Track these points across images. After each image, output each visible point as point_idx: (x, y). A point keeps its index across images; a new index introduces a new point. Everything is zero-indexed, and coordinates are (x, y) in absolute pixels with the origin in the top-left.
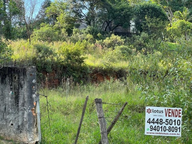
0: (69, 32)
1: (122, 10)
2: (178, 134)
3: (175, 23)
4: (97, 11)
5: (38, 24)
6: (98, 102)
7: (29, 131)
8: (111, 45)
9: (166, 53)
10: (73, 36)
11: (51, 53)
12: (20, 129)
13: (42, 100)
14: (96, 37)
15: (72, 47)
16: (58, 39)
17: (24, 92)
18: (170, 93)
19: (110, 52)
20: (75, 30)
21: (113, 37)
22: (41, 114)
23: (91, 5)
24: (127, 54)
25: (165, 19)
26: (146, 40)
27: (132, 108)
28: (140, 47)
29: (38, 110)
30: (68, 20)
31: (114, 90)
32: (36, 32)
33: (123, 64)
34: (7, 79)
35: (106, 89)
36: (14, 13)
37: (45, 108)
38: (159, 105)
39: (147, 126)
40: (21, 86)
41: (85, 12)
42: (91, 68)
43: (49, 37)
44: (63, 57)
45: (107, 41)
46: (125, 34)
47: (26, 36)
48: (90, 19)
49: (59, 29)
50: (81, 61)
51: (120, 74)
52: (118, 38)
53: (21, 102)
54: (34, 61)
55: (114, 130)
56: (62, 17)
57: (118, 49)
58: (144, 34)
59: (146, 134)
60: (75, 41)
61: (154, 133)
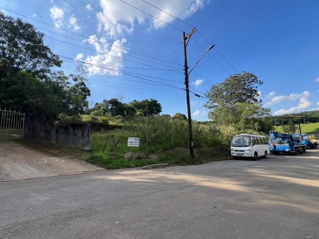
0: (104, 113)
1: (122, 108)
2: (138, 146)
3: (138, 113)
4: (114, 107)
5: (93, 110)
6: (113, 136)
7: (87, 146)
8: (118, 118)
9: (135, 121)
10: (106, 115)
11: (97, 120)
12: (83, 145)
13: (93, 135)
14: (113, 116)
15: (105, 118)
16: (100, 115)
17: (86, 132)
18: (136, 134)
19: (118, 120)
20: (106, 113)
21: (119, 116)
22: (92, 140)
23: (112, 106)
24: (123, 121)
25: (135, 111)
26: (129, 117)
27: (124, 138)
28: (127, 119)
29: (91, 139)
30: (104, 109)
31: (118, 132)
32: (92, 113)
33: (122, 124)
34: (80, 128)
35: (116, 132)
36: (84, 106)
37: (93, 138)
38: (132, 137)
39: (128, 143)
40: (85, 130)
41: (110, 107)
42: (111, 125)
43: (97, 114)
44: (101, 121)
45: (117, 117)
46: (123, 115)
47: (88, 114)
48: (112, 109)
49: (100, 112)
50: (108, 123)
51: (120, 127)
52: (121, 116)
53: (84, 136)
54: (91, 122)
55: (118, 145)
56: (101, 108)
57: (120, 120)
58: (129, 115)
59: (128, 146)
60: (106, 116)
61: (131, 146)
